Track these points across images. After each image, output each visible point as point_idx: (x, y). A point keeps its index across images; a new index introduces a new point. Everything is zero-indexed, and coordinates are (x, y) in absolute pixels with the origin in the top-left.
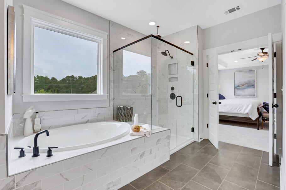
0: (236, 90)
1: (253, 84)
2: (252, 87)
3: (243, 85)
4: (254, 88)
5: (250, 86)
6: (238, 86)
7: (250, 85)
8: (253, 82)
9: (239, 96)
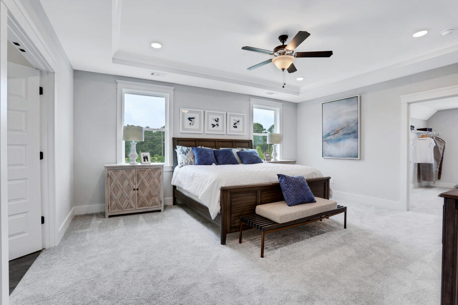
0: (325, 143)
1: (355, 128)
2: (352, 135)
3: (337, 132)
4: (356, 137)
5: (349, 134)
6: (329, 135)
7: (350, 132)
8: (354, 124)
9: (330, 156)
